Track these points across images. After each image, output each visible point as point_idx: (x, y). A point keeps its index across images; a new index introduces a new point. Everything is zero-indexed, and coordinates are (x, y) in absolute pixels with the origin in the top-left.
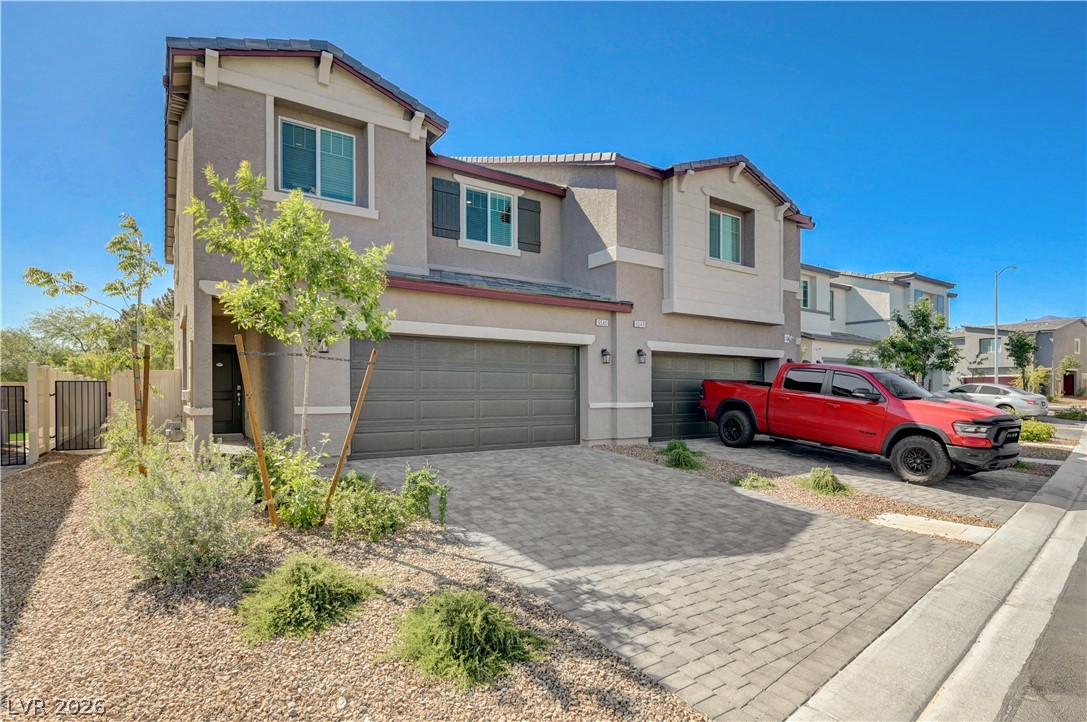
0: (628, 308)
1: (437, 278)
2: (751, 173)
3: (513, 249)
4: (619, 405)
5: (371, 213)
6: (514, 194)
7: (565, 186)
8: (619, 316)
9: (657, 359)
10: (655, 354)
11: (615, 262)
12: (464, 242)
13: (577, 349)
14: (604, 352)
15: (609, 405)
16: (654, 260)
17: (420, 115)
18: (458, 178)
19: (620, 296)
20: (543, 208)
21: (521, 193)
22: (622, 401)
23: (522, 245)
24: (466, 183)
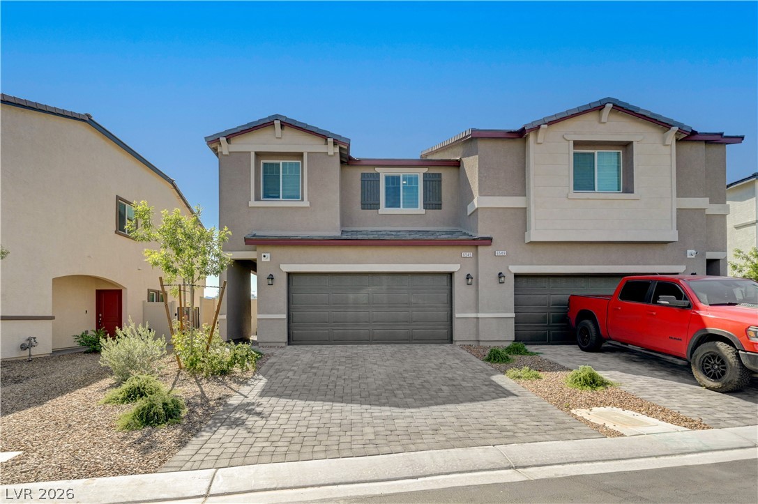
0: (488, 242)
1: (344, 237)
2: (621, 109)
3: (420, 210)
4: (480, 315)
5: (306, 204)
6: (420, 172)
7: (458, 158)
8: (480, 249)
9: (519, 279)
10: (517, 276)
11: (477, 209)
12: (383, 210)
13: (451, 274)
14: (468, 277)
15: (473, 315)
16: (516, 202)
17: (330, 140)
18: (378, 170)
19: (482, 233)
20: (444, 177)
21: (425, 170)
22: (483, 312)
23: (426, 206)
24: (383, 172)
